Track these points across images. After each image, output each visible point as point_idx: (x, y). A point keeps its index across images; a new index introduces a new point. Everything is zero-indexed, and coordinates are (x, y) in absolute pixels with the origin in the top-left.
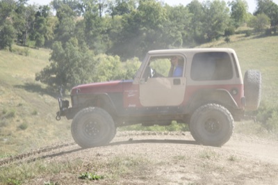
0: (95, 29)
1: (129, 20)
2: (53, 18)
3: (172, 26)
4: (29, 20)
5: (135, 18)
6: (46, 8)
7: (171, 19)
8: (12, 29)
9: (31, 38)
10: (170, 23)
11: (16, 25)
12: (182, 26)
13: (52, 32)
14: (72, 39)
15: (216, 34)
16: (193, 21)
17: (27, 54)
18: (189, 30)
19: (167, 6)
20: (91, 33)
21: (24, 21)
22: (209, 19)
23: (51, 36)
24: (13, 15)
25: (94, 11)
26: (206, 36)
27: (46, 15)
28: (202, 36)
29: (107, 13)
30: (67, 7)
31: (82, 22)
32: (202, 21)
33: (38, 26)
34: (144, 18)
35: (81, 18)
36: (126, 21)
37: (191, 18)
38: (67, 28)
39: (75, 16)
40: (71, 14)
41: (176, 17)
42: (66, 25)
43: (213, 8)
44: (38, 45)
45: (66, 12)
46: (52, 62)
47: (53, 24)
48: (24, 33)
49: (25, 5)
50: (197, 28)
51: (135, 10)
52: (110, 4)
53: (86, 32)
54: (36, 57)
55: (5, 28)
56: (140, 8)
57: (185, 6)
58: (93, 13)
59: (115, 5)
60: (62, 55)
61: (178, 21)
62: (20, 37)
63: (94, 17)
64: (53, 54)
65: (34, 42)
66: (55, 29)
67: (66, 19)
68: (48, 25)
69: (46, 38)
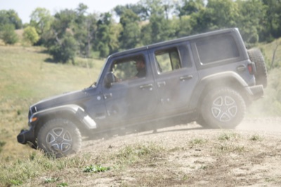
0: (162, 33)
1: (198, 20)
2: (116, 25)
3: (245, 21)
4: (91, 29)
5: (204, 17)
6: (107, 15)
7: (244, 14)
8: (74, 41)
9: (94, 49)
10: (243, 18)
11: (77, 37)
12: (257, 21)
13: (116, 40)
16: (268, 13)
17: (91, 66)
18: (264, 25)
20: (159, 37)
21: (85, 31)
23: (115, 45)
24: (73, 25)
25: (160, 12)
27: (108, 23)
29: (174, 14)
30: (131, 12)
31: (148, 26)
32: (278, 13)
33: (100, 36)
34: (214, 15)
35: (147, 22)
36: (195, 21)
37: (265, 11)
38: (132, 35)
39: (139, 20)
40: (136, 19)
41: (249, 11)
42: (131, 30)
44: (102, 55)
45: (130, 17)
47: (117, 32)
48: (86, 44)
49: (85, 15)
50: (273, 21)
51: (204, 8)
52: (177, 5)
53: (153, 37)
55: (66, 41)
56: (209, 6)
58: (158, 16)
59: (181, 5)
61: (251, 16)
62: (82, 49)
63: (160, 20)
65: (98, 53)
66: (120, 36)
67: (130, 25)
68: (112, 33)
69: (110, 47)
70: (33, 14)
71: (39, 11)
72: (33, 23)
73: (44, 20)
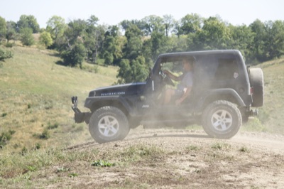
0: (161, 48)
1: (194, 39)
2: (122, 37)
3: (235, 44)
4: (99, 39)
5: (200, 37)
6: (115, 28)
7: (235, 38)
8: (83, 47)
9: (101, 57)
10: (233, 42)
11: (86, 44)
12: (245, 45)
13: (120, 51)
14: (139, 57)
15: (278, 52)
16: (256, 40)
17: (96, 71)
18: (251, 49)
19: (231, 26)
20: (158, 52)
21: (94, 40)
22: (271, 39)
23: (119, 55)
24: (83, 34)
25: (161, 30)
26: (268, 54)
27: (114, 35)
28: (264, 54)
29: (173, 33)
30: (135, 27)
31: (149, 41)
32: (264, 40)
33: (107, 45)
34: (208, 37)
35: (149, 37)
36: (192, 40)
37: (253, 37)
38: (134, 47)
39: (142, 35)
40: (139, 33)
41: (239, 36)
42: (134, 43)
43: (274, 28)
44: (107, 63)
45: (135, 31)
46: (119, 78)
47: (122, 43)
48: (94, 51)
49: (96, 26)
50: (259, 47)
51: (200, 30)
52: (176, 24)
53: (153, 51)
54: (105, 74)
55: (76, 47)
56: (205, 28)
57: (248, 26)
58: (159, 33)
59: (181, 25)
60: (129, 72)
61: (241, 40)
62: (90, 55)
63: (160, 36)
64: (120, 72)
65: (103, 60)
66: (123, 47)
67: (134, 39)
68: (117, 44)
69: (114, 56)
70: (49, 21)
71: (55, 18)
72: (49, 29)
73: (59, 27)
